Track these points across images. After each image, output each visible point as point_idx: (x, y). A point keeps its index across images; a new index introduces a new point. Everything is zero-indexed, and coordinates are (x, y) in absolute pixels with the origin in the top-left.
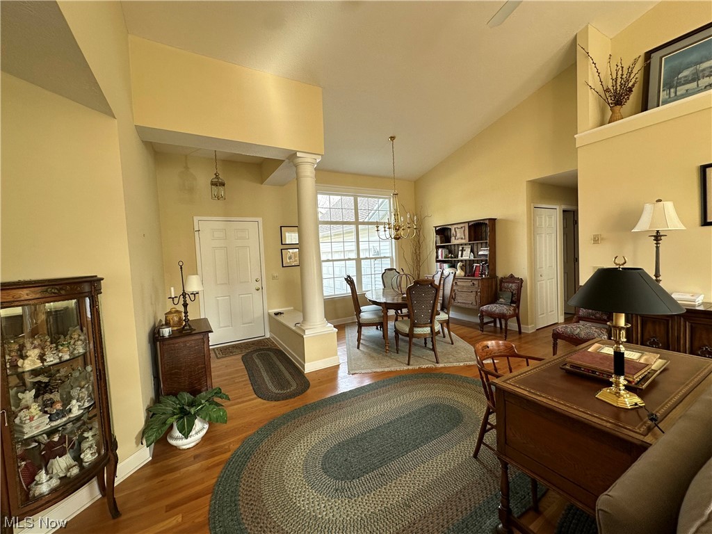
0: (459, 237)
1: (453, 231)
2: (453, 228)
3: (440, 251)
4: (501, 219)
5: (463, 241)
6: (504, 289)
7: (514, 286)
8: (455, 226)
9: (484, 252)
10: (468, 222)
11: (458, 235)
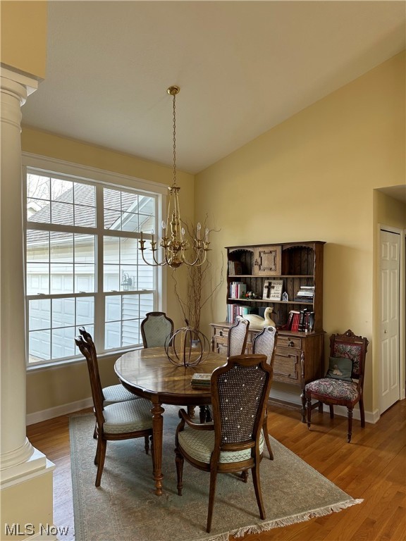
0: (267, 266)
1: (256, 257)
2: (256, 252)
3: (234, 286)
4: (332, 245)
5: (272, 274)
6: (337, 354)
7: (354, 350)
8: (261, 249)
9: (305, 292)
10: (282, 245)
11: (265, 264)
